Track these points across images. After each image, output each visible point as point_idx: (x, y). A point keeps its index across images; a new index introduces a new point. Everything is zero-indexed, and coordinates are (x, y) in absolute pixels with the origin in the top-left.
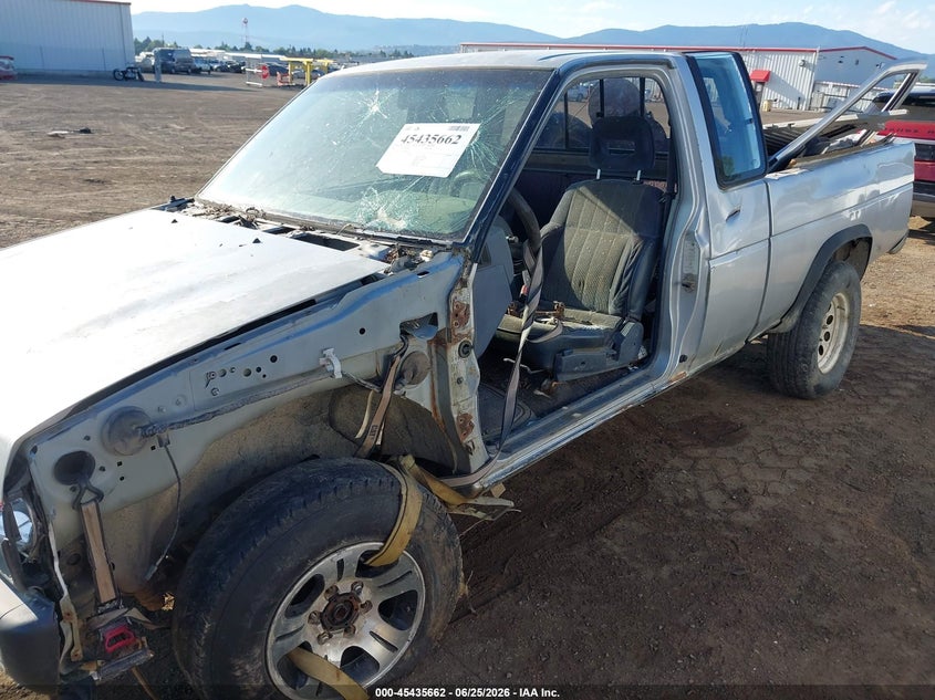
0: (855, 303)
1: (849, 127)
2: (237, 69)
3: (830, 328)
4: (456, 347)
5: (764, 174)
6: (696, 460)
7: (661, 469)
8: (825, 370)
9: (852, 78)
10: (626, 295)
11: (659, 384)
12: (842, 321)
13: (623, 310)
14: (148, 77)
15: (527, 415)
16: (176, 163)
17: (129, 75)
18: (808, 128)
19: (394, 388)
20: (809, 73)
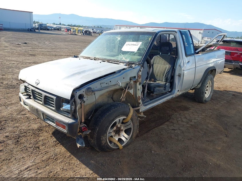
0: (213, 83)
1: (211, 46)
2: (58, 29)
3: (207, 88)
4: (138, 83)
5: (194, 54)
6: (180, 113)
7: (173, 115)
8: (207, 97)
9: (211, 37)
10: (167, 77)
11: (174, 96)
12: (210, 87)
13: (166, 80)
14: (37, 31)
15: (148, 100)
16: (50, 51)
17: (32, 30)
18: (202, 46)
19: (128, 90)
20: (201, 35)
